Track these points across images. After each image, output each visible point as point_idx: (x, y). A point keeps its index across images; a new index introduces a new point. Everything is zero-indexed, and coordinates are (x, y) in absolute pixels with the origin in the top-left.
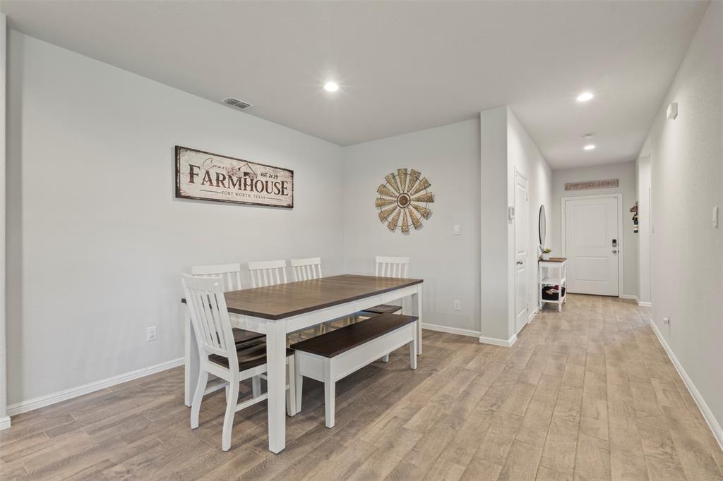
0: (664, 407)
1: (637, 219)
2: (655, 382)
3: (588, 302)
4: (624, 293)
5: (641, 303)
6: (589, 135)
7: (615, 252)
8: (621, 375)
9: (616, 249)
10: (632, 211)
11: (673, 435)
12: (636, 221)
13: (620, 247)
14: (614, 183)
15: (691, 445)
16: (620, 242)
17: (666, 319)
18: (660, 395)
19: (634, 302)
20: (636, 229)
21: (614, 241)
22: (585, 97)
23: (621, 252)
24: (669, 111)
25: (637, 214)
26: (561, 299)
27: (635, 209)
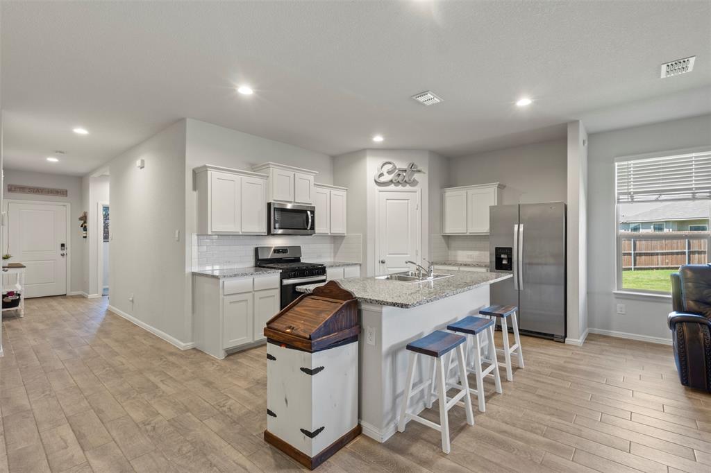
0: (150, 346)
1: (85, 227)
2: (137, 337)
3: (44, 303)
4: (71, 291)
5: (90, 296)
6: (59, 152)
7: (63, 255)
8: (117, 341)
9: (64, 252)
10: (81, 219)
11: (163, 354)
12: (85, 229)
13: (68, 251)
14: (63, 193)
15: (171, 354)
16: (68, 245)
17: (131, 299)
18: (144, 342)
19: (83, 297)
20: (85, 235)
21: (63, 245)
22: (81, 131)
23: (69, 256)
24: (138, 163)
25: (85, 222)
26: (22, 305)
27: (84, 218)
